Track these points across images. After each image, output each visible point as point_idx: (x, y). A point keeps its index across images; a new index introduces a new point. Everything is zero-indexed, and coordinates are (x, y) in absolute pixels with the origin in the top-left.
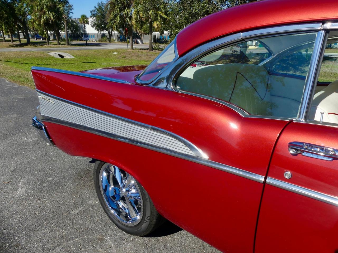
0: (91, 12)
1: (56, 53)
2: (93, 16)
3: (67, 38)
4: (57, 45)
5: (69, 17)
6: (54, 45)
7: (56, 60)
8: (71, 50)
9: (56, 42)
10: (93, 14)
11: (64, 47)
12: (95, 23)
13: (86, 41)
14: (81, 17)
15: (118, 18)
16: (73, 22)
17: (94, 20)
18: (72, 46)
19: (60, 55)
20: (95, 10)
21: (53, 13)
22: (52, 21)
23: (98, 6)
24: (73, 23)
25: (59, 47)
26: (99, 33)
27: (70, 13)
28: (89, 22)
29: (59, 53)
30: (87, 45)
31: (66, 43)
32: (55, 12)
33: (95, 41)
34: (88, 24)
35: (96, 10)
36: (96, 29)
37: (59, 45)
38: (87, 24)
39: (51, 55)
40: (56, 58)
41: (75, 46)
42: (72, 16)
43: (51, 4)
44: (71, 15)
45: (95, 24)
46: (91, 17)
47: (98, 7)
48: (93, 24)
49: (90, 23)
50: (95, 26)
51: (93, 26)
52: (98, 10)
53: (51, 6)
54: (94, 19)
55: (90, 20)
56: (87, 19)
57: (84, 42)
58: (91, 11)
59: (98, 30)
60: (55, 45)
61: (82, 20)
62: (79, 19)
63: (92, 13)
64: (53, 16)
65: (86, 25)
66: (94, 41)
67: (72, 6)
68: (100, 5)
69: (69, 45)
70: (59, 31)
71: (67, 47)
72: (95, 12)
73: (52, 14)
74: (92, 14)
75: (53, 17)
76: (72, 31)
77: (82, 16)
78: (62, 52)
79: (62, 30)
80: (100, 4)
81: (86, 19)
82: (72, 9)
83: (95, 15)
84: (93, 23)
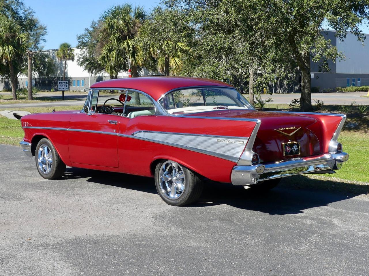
0: (79, 38)
1: (9, 111)
2: (82, 45)
3: (30, 87)
4: (12, 99)
5: (38, 49)
6: (6, 100)
7: (10, 121)
8: (34, 107)
9: (10, 94)
10: (83, 43)
11: (24, 103)
12: (86, 58)
13: (63, 92)
14: (61, 48)
15: (114, 53)
16: (44, 56)
17: (84, 53)
18: (37, 101)
19: (15, 115)
20: (86, 35)
21: (11, 47)
22: (7, 60)
23: (93, 27)
24: (44, 58)
25: (15, 103)
26: (93, 75)
27: (41, 41)
28: (74, 56)
29: (14, 112)
30: (63, 98)
31: (27, 95)
32: (14, 46)
33: (85, 91)
34: (73, 59)
35: (89, 34)
36: (86, 69)
37: (16, 100)
38: (71, 61)
39: (2, 114)
40: (10, 119)
41: (43, 101)
42: (43, 47)
43: (9, 33)
44: (41, 44)
45: (86, 60)
46: (78, 47)
47: (92, 29)
48: (82, 60)
49: (76, 58)
50: (85, 64)
51: (81, 64)
52: (91, 35)
53: (7, 37)
54: (84, 50)
55: (77, 52)
56: (71, 50)
57: (59, 94)
58: (79, 35)
59: (90, 70)
60: (9, 100)
61: (61, 53)
62: (57, 50)
63: (81, 40)
64: (10, 51)
65: (69, 62)
66: (83, 90)
67: (46, 27)
68: (96, 25)
69: (32, 98)
70: (17, 74)
71: (30, 103)
72: (86, 39)
73: (8, 50)
74: (79, 42)
75: (10, 53)
76: (41, 73)
77: (61, 45)
78: (19, 110)
79: (22, 71)
80: (96, 23)
81: (68, 52)
82: (44, 34)
83: (85, 43)
84: (81, 58)
